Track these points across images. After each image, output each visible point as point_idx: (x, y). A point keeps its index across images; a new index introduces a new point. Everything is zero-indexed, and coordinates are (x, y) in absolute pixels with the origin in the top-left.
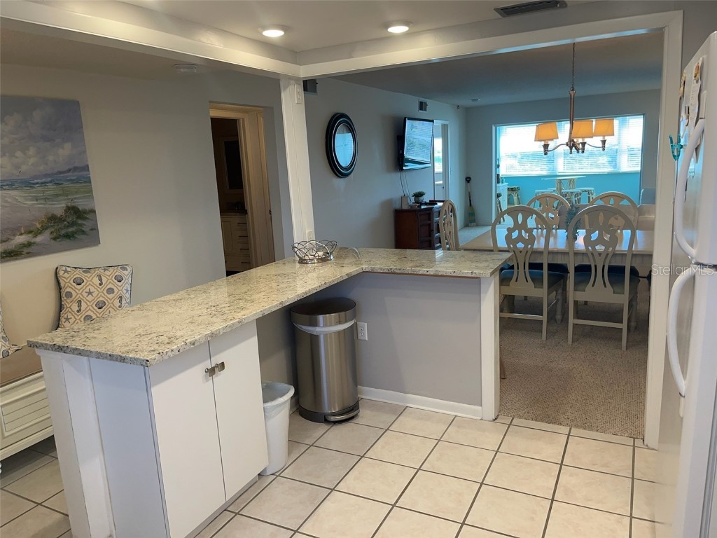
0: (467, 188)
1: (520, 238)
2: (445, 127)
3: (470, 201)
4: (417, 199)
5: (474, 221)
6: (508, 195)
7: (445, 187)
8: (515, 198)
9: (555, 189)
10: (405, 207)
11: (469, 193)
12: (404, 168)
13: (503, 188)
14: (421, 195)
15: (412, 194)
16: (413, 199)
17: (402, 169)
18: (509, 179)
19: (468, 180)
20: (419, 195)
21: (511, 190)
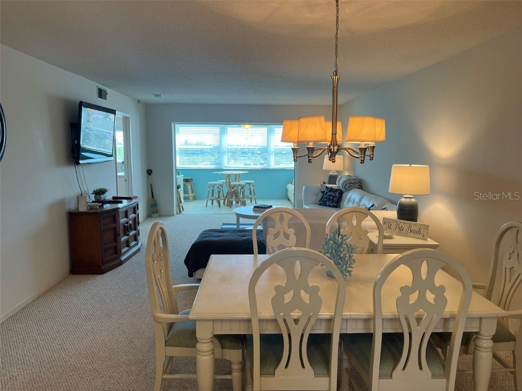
0: (148, 180)
1: (297, 302)
2: (126, 120)
3: (152, 192)
4: (98, 196)
5: (157, 212)
6: (184, 185)
7: (128, 179)
8: (189, 187)
9: (224, 181)
10: (83, 209)
11: (151, 185)
12: (81, 162)
13: (179, 179)
14: (102, 192)
15: (91, 191)
16: (93, 198)
17: (78, 163)
18: (184, 171)
19: (149, 172)
20: (99, 193)
21: (186, 181)
